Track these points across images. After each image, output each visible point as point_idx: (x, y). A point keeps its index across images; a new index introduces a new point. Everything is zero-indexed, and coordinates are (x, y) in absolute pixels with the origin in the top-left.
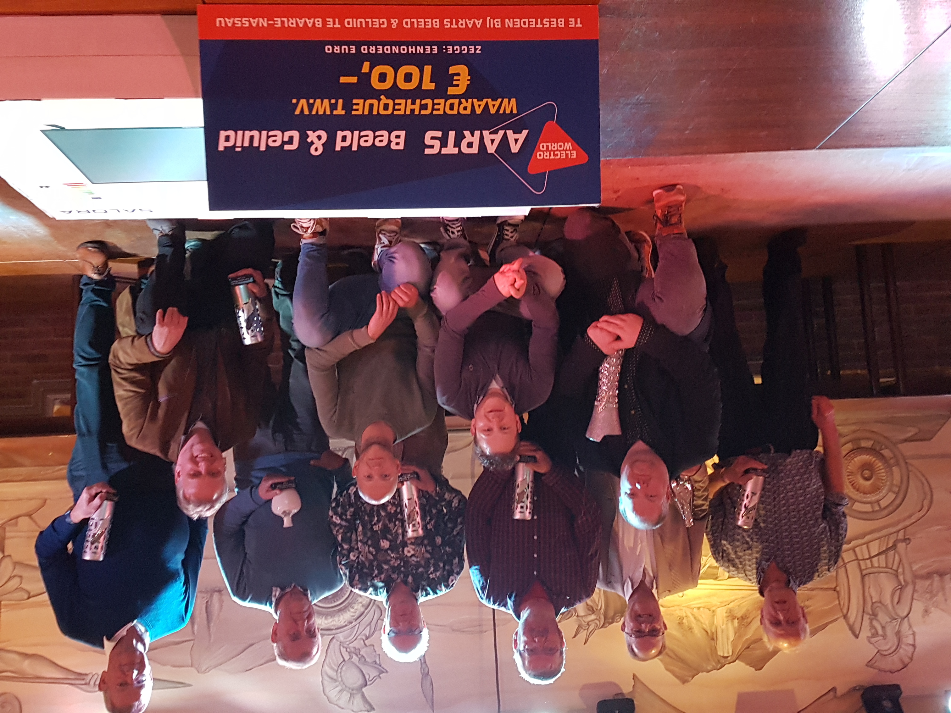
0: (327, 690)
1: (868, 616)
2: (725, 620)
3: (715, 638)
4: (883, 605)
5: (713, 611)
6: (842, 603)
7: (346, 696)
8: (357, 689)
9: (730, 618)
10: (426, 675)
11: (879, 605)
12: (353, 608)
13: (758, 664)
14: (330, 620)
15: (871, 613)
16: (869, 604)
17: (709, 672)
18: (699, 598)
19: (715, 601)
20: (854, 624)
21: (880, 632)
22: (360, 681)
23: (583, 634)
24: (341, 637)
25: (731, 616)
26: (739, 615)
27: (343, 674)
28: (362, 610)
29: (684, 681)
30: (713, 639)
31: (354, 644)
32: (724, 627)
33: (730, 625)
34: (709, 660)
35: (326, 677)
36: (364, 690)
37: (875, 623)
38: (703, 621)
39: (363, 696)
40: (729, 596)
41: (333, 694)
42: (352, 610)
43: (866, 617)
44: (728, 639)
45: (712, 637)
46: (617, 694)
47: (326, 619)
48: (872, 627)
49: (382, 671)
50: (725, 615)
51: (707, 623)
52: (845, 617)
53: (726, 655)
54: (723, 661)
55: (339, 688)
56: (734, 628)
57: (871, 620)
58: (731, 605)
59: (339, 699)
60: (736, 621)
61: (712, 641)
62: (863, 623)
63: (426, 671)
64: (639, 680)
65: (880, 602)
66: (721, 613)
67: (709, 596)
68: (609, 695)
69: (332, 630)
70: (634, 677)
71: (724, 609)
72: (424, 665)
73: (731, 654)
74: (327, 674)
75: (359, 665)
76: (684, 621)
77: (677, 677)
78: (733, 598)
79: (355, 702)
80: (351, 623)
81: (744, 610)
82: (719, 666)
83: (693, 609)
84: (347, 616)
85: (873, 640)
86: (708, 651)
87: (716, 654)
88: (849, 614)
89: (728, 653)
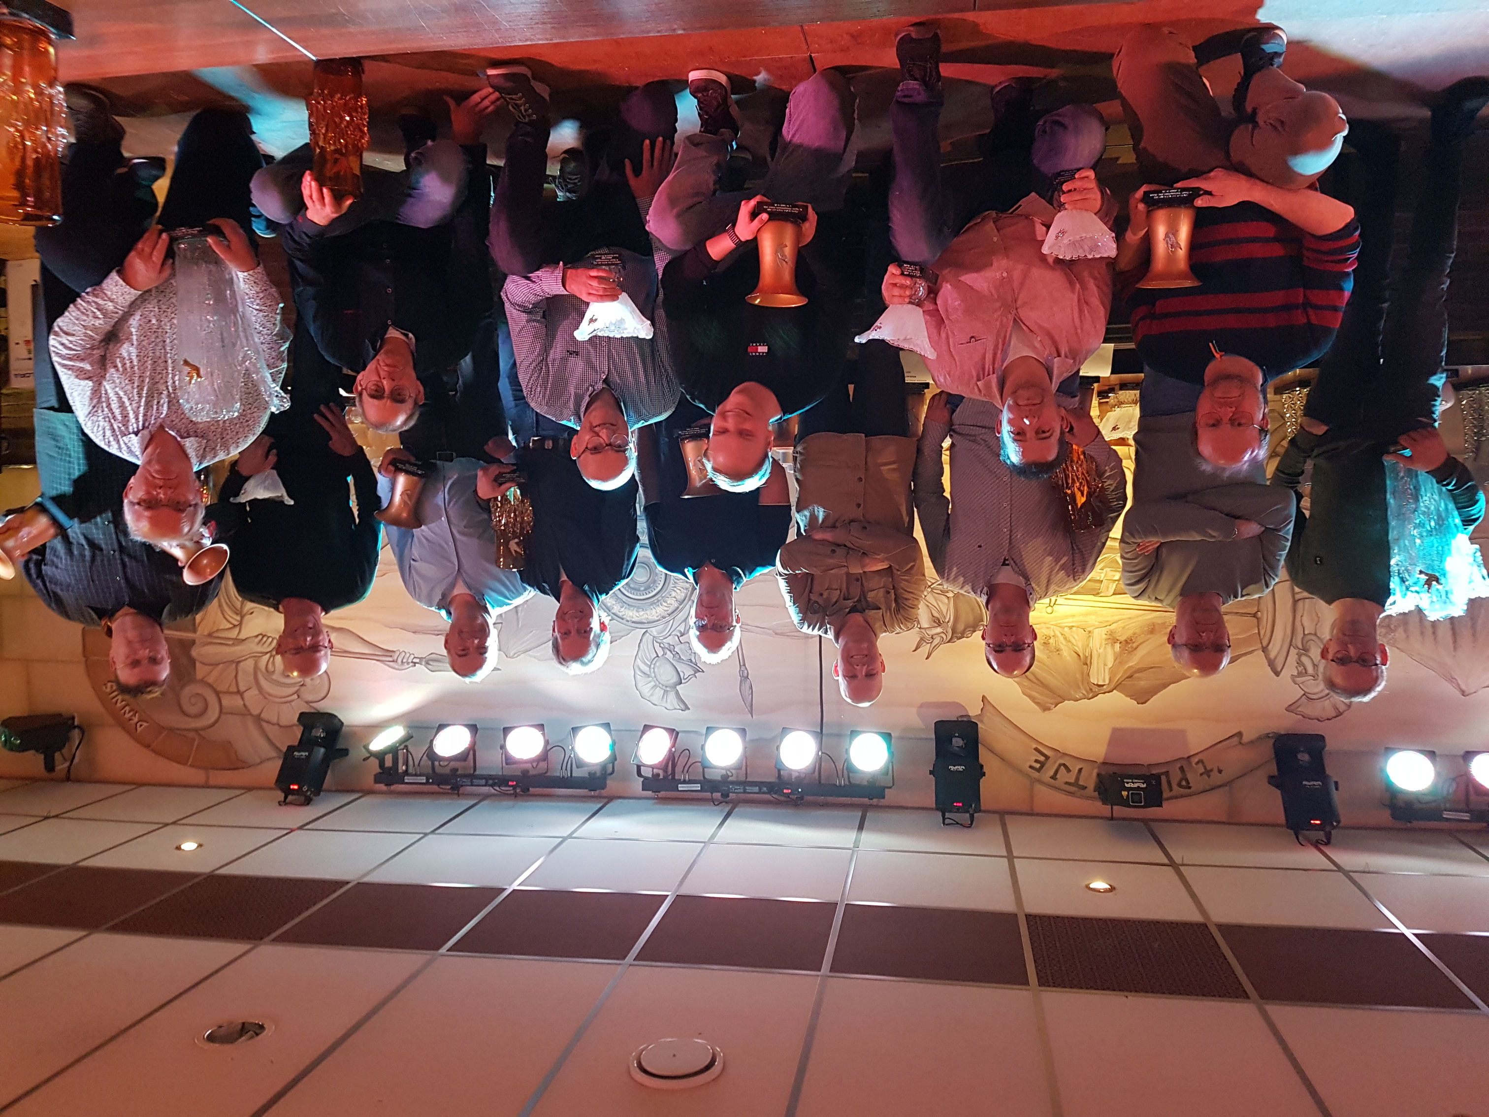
0: (639, 686)
1: (1296, 651)
2: (1104, 642)
3: (1088, 663)
4: (1318, 637)
5: (1090, 632)
6: (1262, 632)
7: (659, 692)
8: (670, 687)
9: (1110, 641)
10: (745, 678)
11: (1314, 638)
12: (666, 602)
13: (1142, 697)
14: (642, 613)
15: (1300, 646)
16: (1300, 636)
17: (1077, 700)
18: (1073, 616)
19: (1092, 620)
20: (1276, 658)
21: (1310, 670)
22: (675, 679)
23: (926, 648)
24: (654, 631)
25: (1112, 639)
26: (1122, 639)
27: (656, 670)
28: (676, 605)
29: (1045, 709)
30: (1086, 664)
31: (669, 640)
32: (1102, 650)
33: (1109, 648)
34: (1079, 688)
35: (638, 672)
36: (678, 687)
37: (1304, 659)
38: (1074, 641)
39: (677, 693)
40: (1110, 615)
41: (646, 689)
42: (665, 604)
43: (1293, 651)
44: (1105, 665)
45: (1085, 662)
46: (962, 716)
47: (637, 611)
48: (1300, 663)
49: (697, 671)
50: (1104, 636)
51: (1080, 645)
52: (1264, 649)
53: (1101, 683)
54: (1096, 689)
55: (653, 684)
56: (1115, 653)
57: (1300, 655)
58: (1114, 626)
59: (652, 695)
60: (1117, 646)
61: (1085, 666)
62: (1289, 658)
63: (745, 674)
64: (989, 702)
65: (1315, 634)
66: (1100, 635)
67: (1086, 615)
68: (951, 715)
69: (644, 623)
70: (984, 697)
71: (1104, 630)
72: (743, 668)
73: (1107, 682)
74: (640, 669)
75: (674, 662)
76: (1051, 641)
77: (1037, 703)
78: (1116, 618)
79: (669, 700)
80: (664, 617)
81: (1129, 633)
82: (1091, 695)
83: (1063, 628)
84: (660, 610)
85: (1299, 680)
86: (1078, 676)
87: (1089, 683)
88: (1270, 647)
89: (1104, 681)
